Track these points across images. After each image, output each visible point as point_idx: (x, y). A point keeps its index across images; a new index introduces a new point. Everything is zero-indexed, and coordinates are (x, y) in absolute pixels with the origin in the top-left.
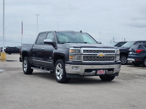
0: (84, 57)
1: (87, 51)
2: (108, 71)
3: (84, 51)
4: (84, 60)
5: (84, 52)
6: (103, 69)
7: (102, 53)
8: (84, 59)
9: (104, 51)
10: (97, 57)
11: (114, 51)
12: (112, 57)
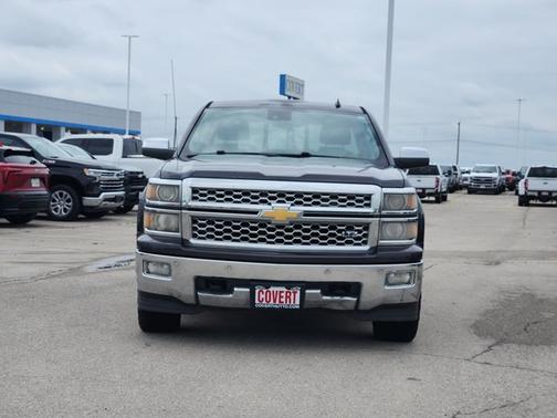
0: (194, 221)
1: (212, 193)
2: (324, 293)
3: (195, 190)
4: (194, 236)
5: (194, 198)
6: (289, 284)
7: (288, 204)
8: (195, 229)
9: (299, 195)
10: (262, 225)
11: (368, 197)
12: (350, 228)
